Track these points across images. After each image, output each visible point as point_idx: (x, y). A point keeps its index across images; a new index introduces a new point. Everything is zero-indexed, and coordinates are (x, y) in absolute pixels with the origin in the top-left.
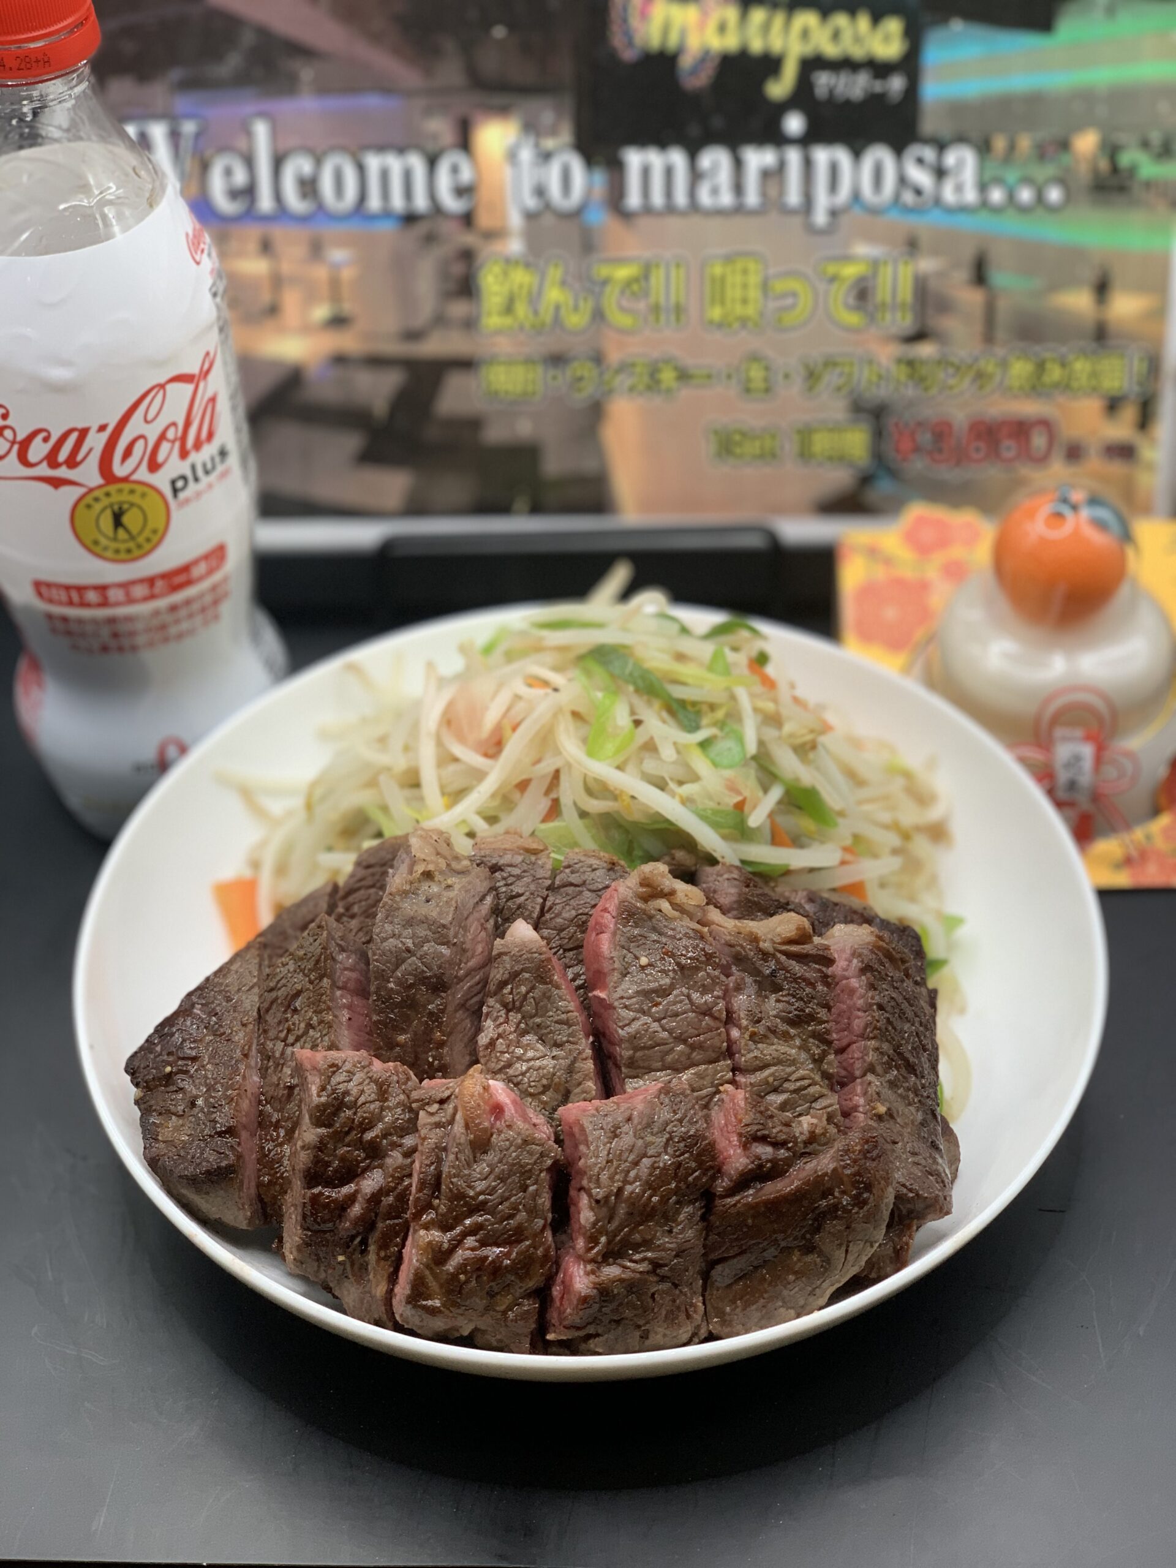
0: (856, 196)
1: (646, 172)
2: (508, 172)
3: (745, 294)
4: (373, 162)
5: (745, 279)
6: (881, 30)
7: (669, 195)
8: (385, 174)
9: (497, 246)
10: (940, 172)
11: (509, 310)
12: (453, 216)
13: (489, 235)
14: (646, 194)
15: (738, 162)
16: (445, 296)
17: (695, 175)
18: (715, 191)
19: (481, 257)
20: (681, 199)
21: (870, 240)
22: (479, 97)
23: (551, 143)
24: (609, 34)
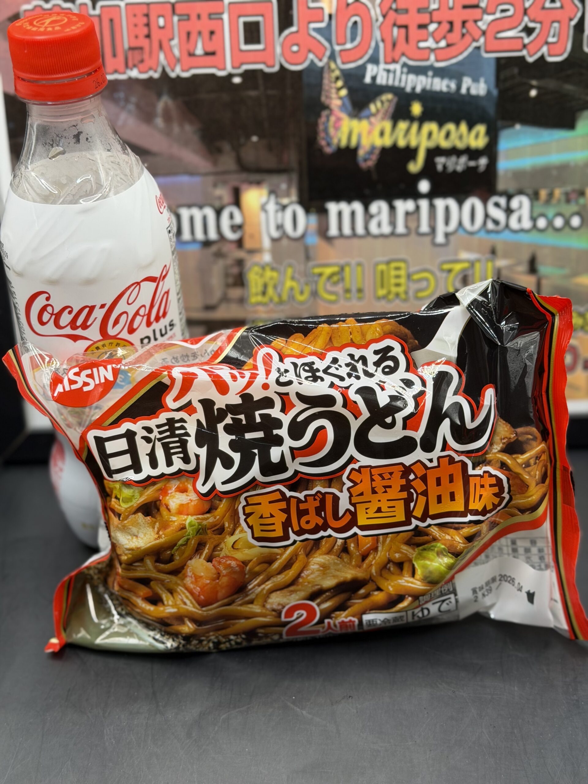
0: (460, 224)
1: (340, 214)
2: (263, 216)
3: (398, 281)
4: (185, 213)
5: (397, 273)
6: (474, 132)
7: (353, 228)
8: (192, 219)
9: (256, 258)
10: (509, 211)
11: (264, 293)
12: (231, 242)
13: (252, 252)
14: (340, 228)
15: (392, 208)
16: (228, 286)
17: (368, 217)
18: (379, 225)
19: (248, 264)
20: (360, 230)
21: (468, 249)
22: (244, 176)
23: (285, 201)
24: (318, 138)
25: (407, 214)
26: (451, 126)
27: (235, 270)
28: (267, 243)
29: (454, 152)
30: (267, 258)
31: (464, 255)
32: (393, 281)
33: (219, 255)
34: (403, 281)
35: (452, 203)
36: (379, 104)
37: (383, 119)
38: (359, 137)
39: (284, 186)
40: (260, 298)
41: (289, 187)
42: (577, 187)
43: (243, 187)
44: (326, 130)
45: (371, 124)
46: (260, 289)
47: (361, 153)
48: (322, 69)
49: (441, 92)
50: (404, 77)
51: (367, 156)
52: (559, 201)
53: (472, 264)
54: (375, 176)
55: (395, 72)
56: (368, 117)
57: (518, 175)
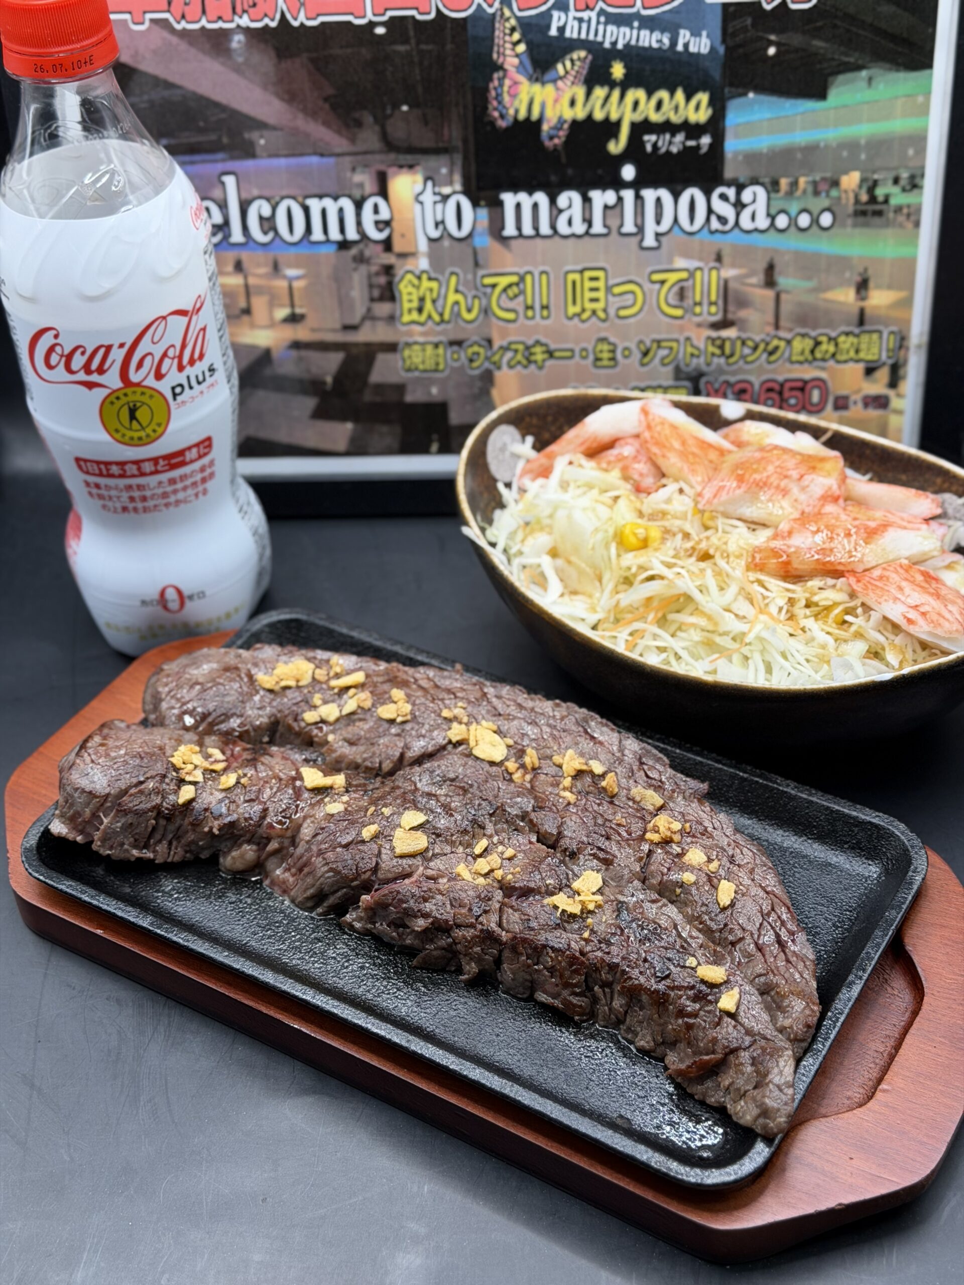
0: (676, 221)
1: (518, 208)
2: (417, 209)
3: (594, 295)
4: (315, 205)
5: (594, 284)
6: (693, 103)
7: (536, 227)
8: (324, 212)
9: (409, 265)
10: (739, 206)
11: (420, 310)
12: (376, 242)
13: (403, 256)
14: (519, 228)
15: (587, 200)
16: (372, 300)
17: (555, 211)
18: (570, 223)
19: (399, 272)
20: (545, 229)
21: (687, 255)
22: (392, 156)
23: (446, 190)
24: (490, 107)
25: (606, 207)
26: (663, 94)
27: (382, 280)
28: (423, 245)
29: (667, 127)
30: (423, 263)
31: (680, 263)
32: (588, 295)
33: (361, 259)
34: (601, 294)
35: (665, 194)
36: (568, 64)
37: (573, 83)
38: (543, 106)
39: (444, 171)
40: (415, 316)
41: (451, 173)
42: (828, 175)
43: (391, 171)
44: (499, 97)
45: (558, 89)
46: (415, 304)
47: (545, 127)
48: (494, 15)
49: (650, 47)
50: (601, 28)
51: (553, 132)
52: (805, 192)
53: (692, 274)
54: (564, 160)
55: (589, 21)
56: (554, 81)
57: (751, 158)
